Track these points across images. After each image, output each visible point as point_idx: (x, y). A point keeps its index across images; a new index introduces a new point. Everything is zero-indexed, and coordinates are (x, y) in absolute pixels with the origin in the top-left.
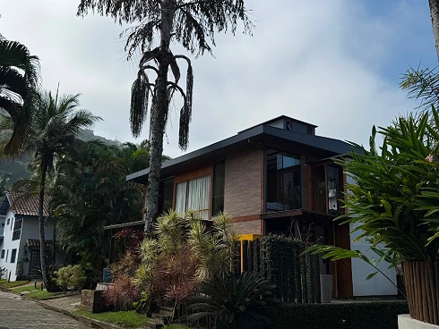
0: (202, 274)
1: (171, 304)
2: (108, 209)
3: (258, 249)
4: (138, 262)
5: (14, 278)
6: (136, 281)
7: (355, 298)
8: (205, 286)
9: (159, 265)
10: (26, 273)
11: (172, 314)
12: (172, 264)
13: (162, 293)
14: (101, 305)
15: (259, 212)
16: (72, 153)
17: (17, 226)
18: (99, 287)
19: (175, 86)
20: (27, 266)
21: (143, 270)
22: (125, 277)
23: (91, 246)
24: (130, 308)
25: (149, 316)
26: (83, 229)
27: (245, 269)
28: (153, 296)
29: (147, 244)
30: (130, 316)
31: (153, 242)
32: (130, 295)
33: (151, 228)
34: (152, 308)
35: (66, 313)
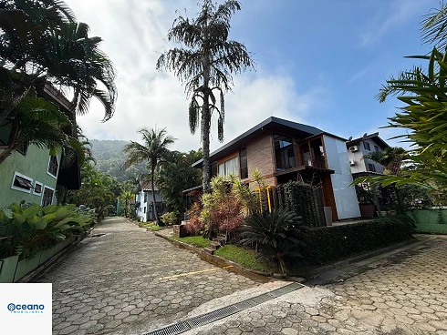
0: (245, 212)
1: (224, 232)
2: (184, 184)
3: (282, 192)
4: (201, 207)
5: (145, 221)
6: (201, 219)
7: (339, 221)
8: (247, 220)
9: (214, 209)
10: (151, 217)
11: (225, 239)
12: (223, 207)
13: (217, 225)
14: (184, 233)
15: (272, 172)
16: (165, 157)
17: (145, 196)
18: (183, 223)
19: (213, 106)
20: (151, 214)
21: (204, 212)
22: (195, 217)
23: (178, 202)
24: (199, 235)
25: (211, 239)
26: (173, 194)
27: (272, 206)
28: (212, 227)
29: (205, 196)
30: (199, 240)
31: (209, 195)
32: (198, 227)
33: (207, 188)
34: (212, 234)
35: (166, 238)
